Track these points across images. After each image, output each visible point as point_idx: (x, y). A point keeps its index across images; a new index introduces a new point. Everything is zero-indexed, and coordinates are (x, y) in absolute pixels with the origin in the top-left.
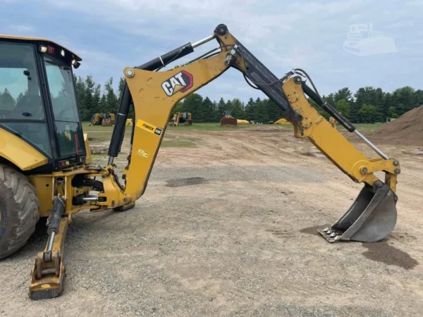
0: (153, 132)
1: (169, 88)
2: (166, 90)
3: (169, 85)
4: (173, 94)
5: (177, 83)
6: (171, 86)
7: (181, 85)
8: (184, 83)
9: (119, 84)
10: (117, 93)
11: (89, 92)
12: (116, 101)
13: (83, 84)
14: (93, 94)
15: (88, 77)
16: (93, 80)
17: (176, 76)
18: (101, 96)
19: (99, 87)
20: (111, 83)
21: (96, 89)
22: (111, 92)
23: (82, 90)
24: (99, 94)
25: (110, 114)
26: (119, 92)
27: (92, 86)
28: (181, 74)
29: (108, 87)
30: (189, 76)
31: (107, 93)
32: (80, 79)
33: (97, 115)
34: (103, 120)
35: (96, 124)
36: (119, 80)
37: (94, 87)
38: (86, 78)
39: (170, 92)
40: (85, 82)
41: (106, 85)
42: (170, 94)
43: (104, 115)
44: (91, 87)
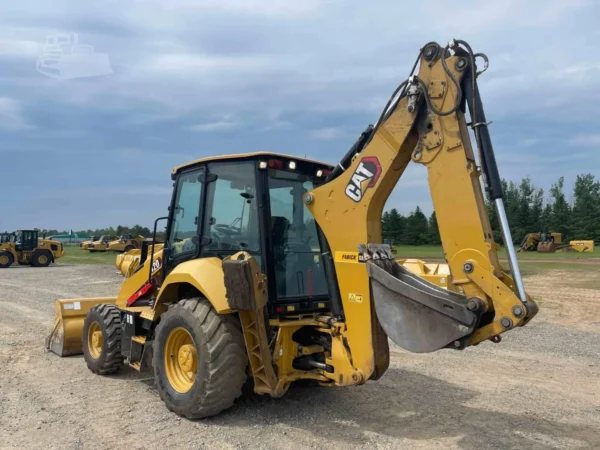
0: (356, 262)
1: (354, 192)
2: (352, 195)
3: (353, 188)
4: (362, 196)
5: (362, 178)
6: (357, 188)
7: (367, 178)
8: (370, 174)
9: (574, 186)
10: (571, 200)
11: (525, 203)
12: (570, 213)
13: (516, 192)
14: (531, 205)
15: (524, 180)
16: (531, 185)
17: (358, 171)
18: (544, 207)
19: (541, 193)
20: (561, 185)
21: (537, 197)
22: (561, 199)
23: (515, 200)
24: (540, 205)
25: (553, 234)
26: (574, 199)
27: (530, 193)
28: (362, 164)
29: (555, 192)
30: (373, 160)
31: (554, 200)
32: (512, 185)
33: (531, 235)
34: (540, 244)
35: (529, 249)
36: (575, 180)
37: (534, 193)
38: (521, 183)
39: (357, 195)
40: (519, 189)
41: (552, 190)
42: (359, 198)
43: (543, 235)
44: (528, 195)
